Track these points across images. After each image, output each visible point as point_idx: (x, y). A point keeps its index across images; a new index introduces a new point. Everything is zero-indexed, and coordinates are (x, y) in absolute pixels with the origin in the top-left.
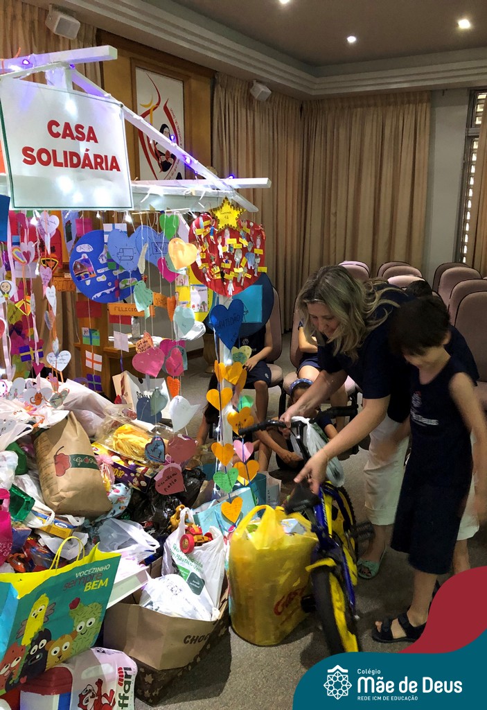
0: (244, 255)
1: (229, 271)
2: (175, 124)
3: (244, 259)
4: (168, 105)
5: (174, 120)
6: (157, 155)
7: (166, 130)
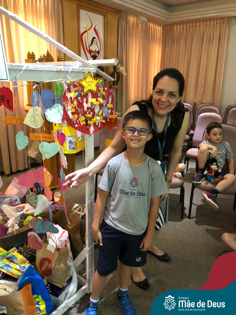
1: (91, 119)
2: (99, 37)
3: (101, 111)
4: (96, 28)
5: (99, 35)
6: (90, 52)
7: (95, 40)
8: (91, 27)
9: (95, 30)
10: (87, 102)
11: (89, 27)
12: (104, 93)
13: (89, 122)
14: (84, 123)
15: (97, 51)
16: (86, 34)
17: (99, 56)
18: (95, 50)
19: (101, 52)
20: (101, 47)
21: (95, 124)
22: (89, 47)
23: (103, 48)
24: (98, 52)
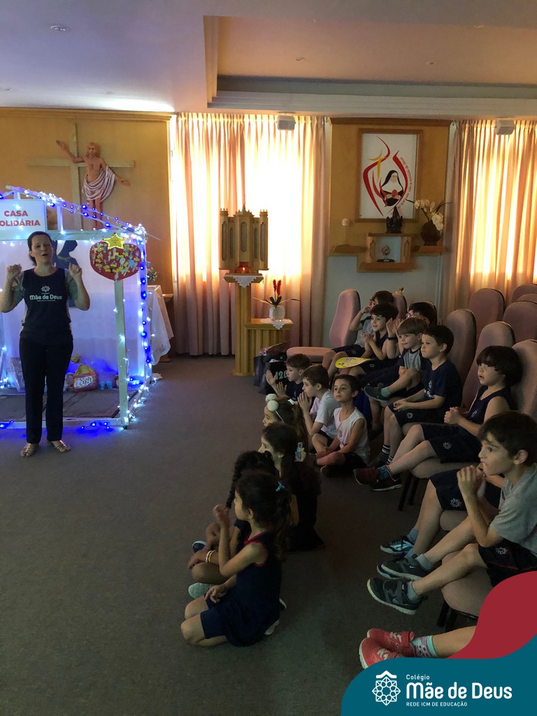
0: (126, 261)
1: (116, 268)
2: (405, 169)
3: (127, 263)
4: (397, 156)
5: (404, 166)
6: (382, 194)
7: (395, 174)
8: (387, 156)
9: (395, 159)
10: (112, 255)
11: (383, 157)
12: (130, 249)
13: (114, 271)
14: (109, 271)
15: (398, 191)
16: (375, 168)
17: (403, 199)
18: (395, 191)
19: (406, 193)
20: (408, 186)
21: (120, 273)
22: (381, 187)
23: (413, 186)
24: (402, 193)
